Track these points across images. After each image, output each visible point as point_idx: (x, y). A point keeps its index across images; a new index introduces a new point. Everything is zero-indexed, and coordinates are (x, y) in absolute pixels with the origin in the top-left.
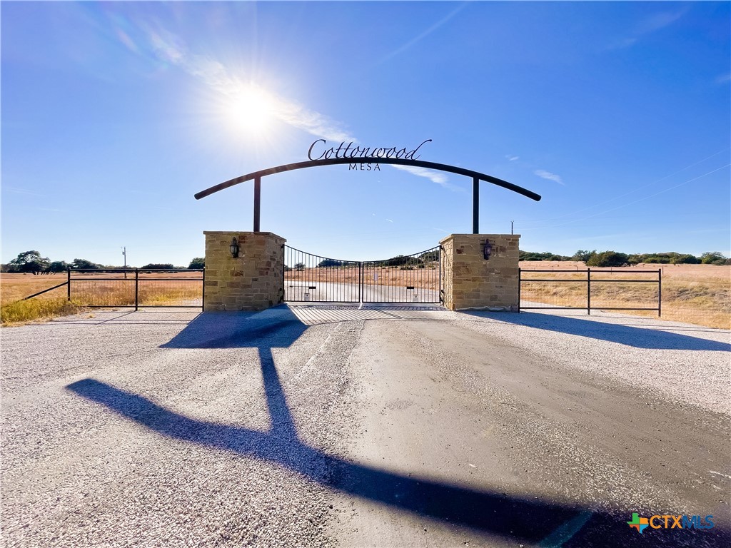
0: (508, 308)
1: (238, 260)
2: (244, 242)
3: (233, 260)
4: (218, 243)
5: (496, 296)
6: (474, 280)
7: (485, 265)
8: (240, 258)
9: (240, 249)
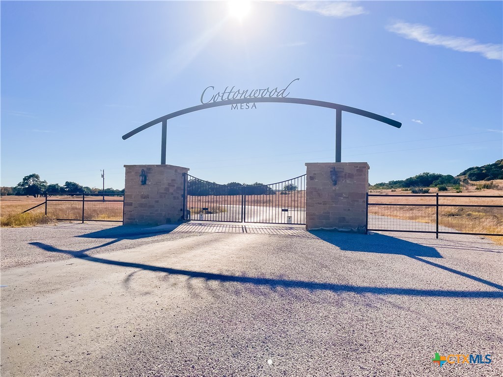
0: (355, 230)
1: (146, 186)
2: (150, 173)
3: (143, 186)
4: (133, 173)
5: (344, 218)
6: (325, 203)
7: (335, 190)
8: (148, 185)
9: (147, 178)
